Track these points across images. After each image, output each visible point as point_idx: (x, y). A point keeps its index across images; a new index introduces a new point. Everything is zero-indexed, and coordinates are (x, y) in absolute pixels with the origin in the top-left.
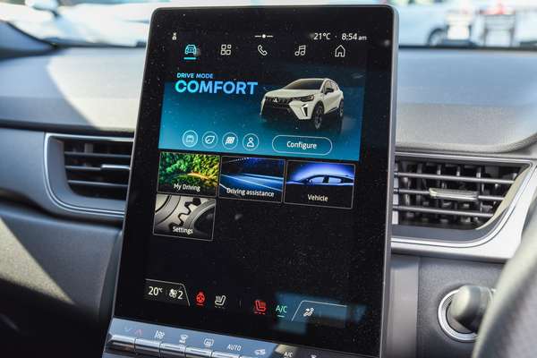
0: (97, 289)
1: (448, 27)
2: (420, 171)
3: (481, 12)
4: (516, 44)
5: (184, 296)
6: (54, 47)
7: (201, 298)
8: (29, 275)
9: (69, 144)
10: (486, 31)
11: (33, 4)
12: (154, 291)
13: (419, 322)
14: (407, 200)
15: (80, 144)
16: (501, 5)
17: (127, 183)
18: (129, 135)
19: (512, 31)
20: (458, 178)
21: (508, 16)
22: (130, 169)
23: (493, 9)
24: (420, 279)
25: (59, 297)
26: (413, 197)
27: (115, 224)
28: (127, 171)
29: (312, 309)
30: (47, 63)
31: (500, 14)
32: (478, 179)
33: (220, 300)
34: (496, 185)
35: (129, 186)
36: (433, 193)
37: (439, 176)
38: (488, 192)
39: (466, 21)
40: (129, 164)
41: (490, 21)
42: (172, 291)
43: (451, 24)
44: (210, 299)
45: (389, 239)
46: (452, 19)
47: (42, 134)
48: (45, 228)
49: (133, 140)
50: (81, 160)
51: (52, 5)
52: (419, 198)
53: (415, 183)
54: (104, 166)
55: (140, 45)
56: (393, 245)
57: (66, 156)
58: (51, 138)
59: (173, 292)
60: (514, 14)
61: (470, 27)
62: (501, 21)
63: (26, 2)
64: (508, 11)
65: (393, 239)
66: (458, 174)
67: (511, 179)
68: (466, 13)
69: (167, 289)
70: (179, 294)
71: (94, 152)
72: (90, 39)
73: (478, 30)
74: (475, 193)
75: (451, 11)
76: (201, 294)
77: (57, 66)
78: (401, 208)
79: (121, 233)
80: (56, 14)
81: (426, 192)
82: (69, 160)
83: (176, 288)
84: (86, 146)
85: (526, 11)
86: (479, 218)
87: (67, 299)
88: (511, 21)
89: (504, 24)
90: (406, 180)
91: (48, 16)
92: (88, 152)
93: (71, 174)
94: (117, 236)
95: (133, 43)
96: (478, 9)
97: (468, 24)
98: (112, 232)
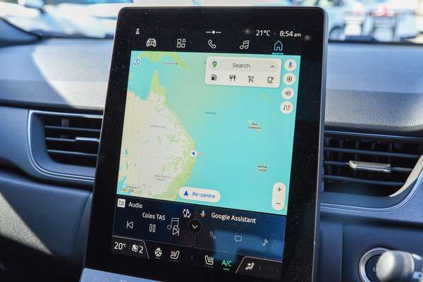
1: (344, 25)
2: (341, 146)
3: (370, 14)
4: (397, 39)
5: (144, 251)
6: (38, 38)
7: (158, 253)
8: (14, 229)
10: (374, 29)
11: (24, 3)
12: (119, 246)
14: (330, 170)
16: (385, 9)
17: (97, 153)
18: (100, 112)
19: (394, 29)
20: (373, 152)
21: (391, 18)
22: (99, 141)
23: (380, 12)
24: (344, 238)
26: (335, 168)
28: (97, 143)
29: (253, 264)
30: (32, 51)
31: (385, 16)
32: (390, 154)
33: (174, 255)
35: (98, 155)
36: (353, 165)
37: (357, 151)
39: (358, 20)
40: (98, 137)
41: (378, 21)
42: (134, 246)
43: (347, 23)
44: (166, 254)
45: (319, 203)
46: (348, 19)
47: (26, 111)
49: (102, 117)
50: (59, 133)
51: (39, 4)
53: (336, 156)
54: (78, 139)
55: (108, 37)
56: (322, 209)
57: (46, 129)
58: (34, 114)
61: (362, 26)
62: (385, 21)
63: (19, 1)
64: (391, 13)
66: (373, 149)
68: (358, 14)
69: (130, 244)
70: (140, 249)
71: (70, 126)
72: (69, 31)
75: (347, 13)
76: (158, 249)
77: (40, 55)
78: (326, 177)
79: (91, 195)
80: (42, 11)
81: (347, 164)
82: (48, 133)
83: (137, 243)
84: (63, 121)
85: (404, 13)
87: (46, 251)
88: (393, 21)
89: (387, 23)
91: (35, 13)
92: (64, 126)
93: (50, 145)
94: (88, 197)
95: (102, 35)
97: (360, 23)
98: (83, 194)
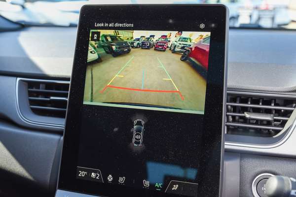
0: (48, 172)
1: (238, 16)
2: (238, 102)
3: (256, 8)
4: (275, 26)
5: (100, 177)
6: (22, 26)
7: (110, 178)
8: (7, 163)
9: (30, 85)
10: (259, 19)
11: (10, 1)
12: (82, 174)
13: (240, 193)
14: (231, 119)
15: (37, 85)
16: (267, 5)
17: (66, 108)
18: (68, 79)
19: (273, 19)
20: (260, 106)
21: (271, 11)
22: (67, 99)
23: (263, 7)
24: (241, 167)
25: (25, 176)
26: (234, 117)
27: (58, 132)
28: (66, 101)
29: (177, 186)
30: (18, 36)
31: (267, 9)
32: (272, 107)
33: (122, 180)
34: (282, 111)
35: (67, 110)
36: (247, 115)
37: (249, 105)
38: (277, 115)
39: (248, 12)
40: (67, 97)
41: (261, 13)
43: (240, 14)
44: (116, 179)
45: (224, 143)
46: (241, 12)
47: (15, 78)
48: (17, 135)
49: (69, 82)
50: (38, 94)
52: (237, 118)
53: (235, 109)
54: (52, 98)
55: (72, 26)
56: (226, 147)
57: (29, 91)
58: (20, 80)
59: (93, 174)
60: (274, 9)
62: (267, 13)
64: (271, 7)
65: (226, 143)
66: (261, 104)
67: (292, 107)
68: (248, 9)
69: (90, 172)
70: (97, 176)
71: (46, 89)
72: (42, 21)
73: (255, 18)
74: (272, 115)
76: (110, 176)
77: (24, 38)
78: (228, 124)
79: (62, 138)
80: (23, 7)
81: (243, 115)
82: (31, 94)
83: (95, 172)
84: (41, 85)
85: (280, 7)
86: (273, 130)
88: (272, 13)
89: (269, 15)
90: (229, 107)
91: (19, 8)
92: (42, 89)
93: (32, 102)
94: (60, 140)
95: (67, 24)
96: (255, 7)
97: (249, 14)
98: (56, 137)
